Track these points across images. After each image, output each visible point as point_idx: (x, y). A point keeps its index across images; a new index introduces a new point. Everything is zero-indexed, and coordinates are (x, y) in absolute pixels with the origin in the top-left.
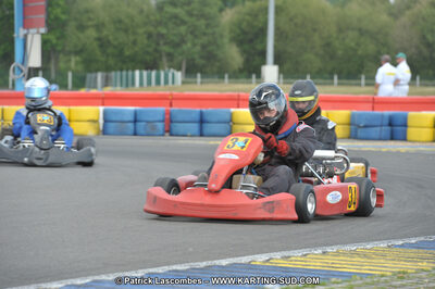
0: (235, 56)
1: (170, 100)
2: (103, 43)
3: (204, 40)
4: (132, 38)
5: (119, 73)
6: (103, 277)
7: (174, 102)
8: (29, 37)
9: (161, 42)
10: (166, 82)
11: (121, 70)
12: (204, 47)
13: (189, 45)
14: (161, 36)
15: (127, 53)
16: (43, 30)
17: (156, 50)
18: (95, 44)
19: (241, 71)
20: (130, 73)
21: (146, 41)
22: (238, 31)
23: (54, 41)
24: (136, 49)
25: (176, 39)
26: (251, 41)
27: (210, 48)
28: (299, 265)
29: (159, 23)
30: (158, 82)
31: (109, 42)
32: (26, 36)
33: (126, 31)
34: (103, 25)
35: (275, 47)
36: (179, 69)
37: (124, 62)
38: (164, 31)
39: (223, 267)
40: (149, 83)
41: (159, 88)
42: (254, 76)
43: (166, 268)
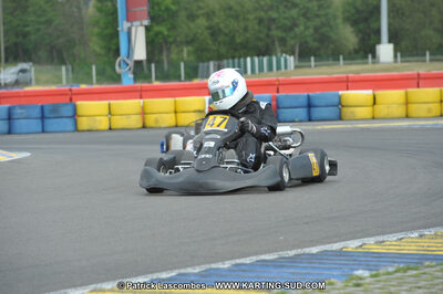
0: (349, 36)
1: (277, 86)
2: (214, 32)
3: (317, 22)
4: (242, 25)
5: (231, 61)
6: (190, 270)
7: (281, 88)
8: (133, 29)
9: (273, 27)
10: (279, 68)
11: (233, 58)
12: (316, 29)
13: (302, 28)
14: (273, 20)
15: (238, 40)
16: (146, 22)
17: (268, 36)
18: (206, 33)
19: (356, 52)
20: (242, 60)
21: (257, 27)
22: (353, 11)
23: (166, 33)
24: (248, 35)
25: (288, 23)
26: (366, 20)
27: (324, 30)
28: (393, 249)
29: (271, 7)
30: (270, 69)
31: (220, 30)
32: (129, 29)
33: (236, 17)
34: (214, 13)
35: (390, 25)
36: (292, 53)
37: (236, 50)
38: (275, 15)
39: (313, 254)
40: (261, 70)
41: (270, 74)
42: (370, 56)
43: (254, 258)
